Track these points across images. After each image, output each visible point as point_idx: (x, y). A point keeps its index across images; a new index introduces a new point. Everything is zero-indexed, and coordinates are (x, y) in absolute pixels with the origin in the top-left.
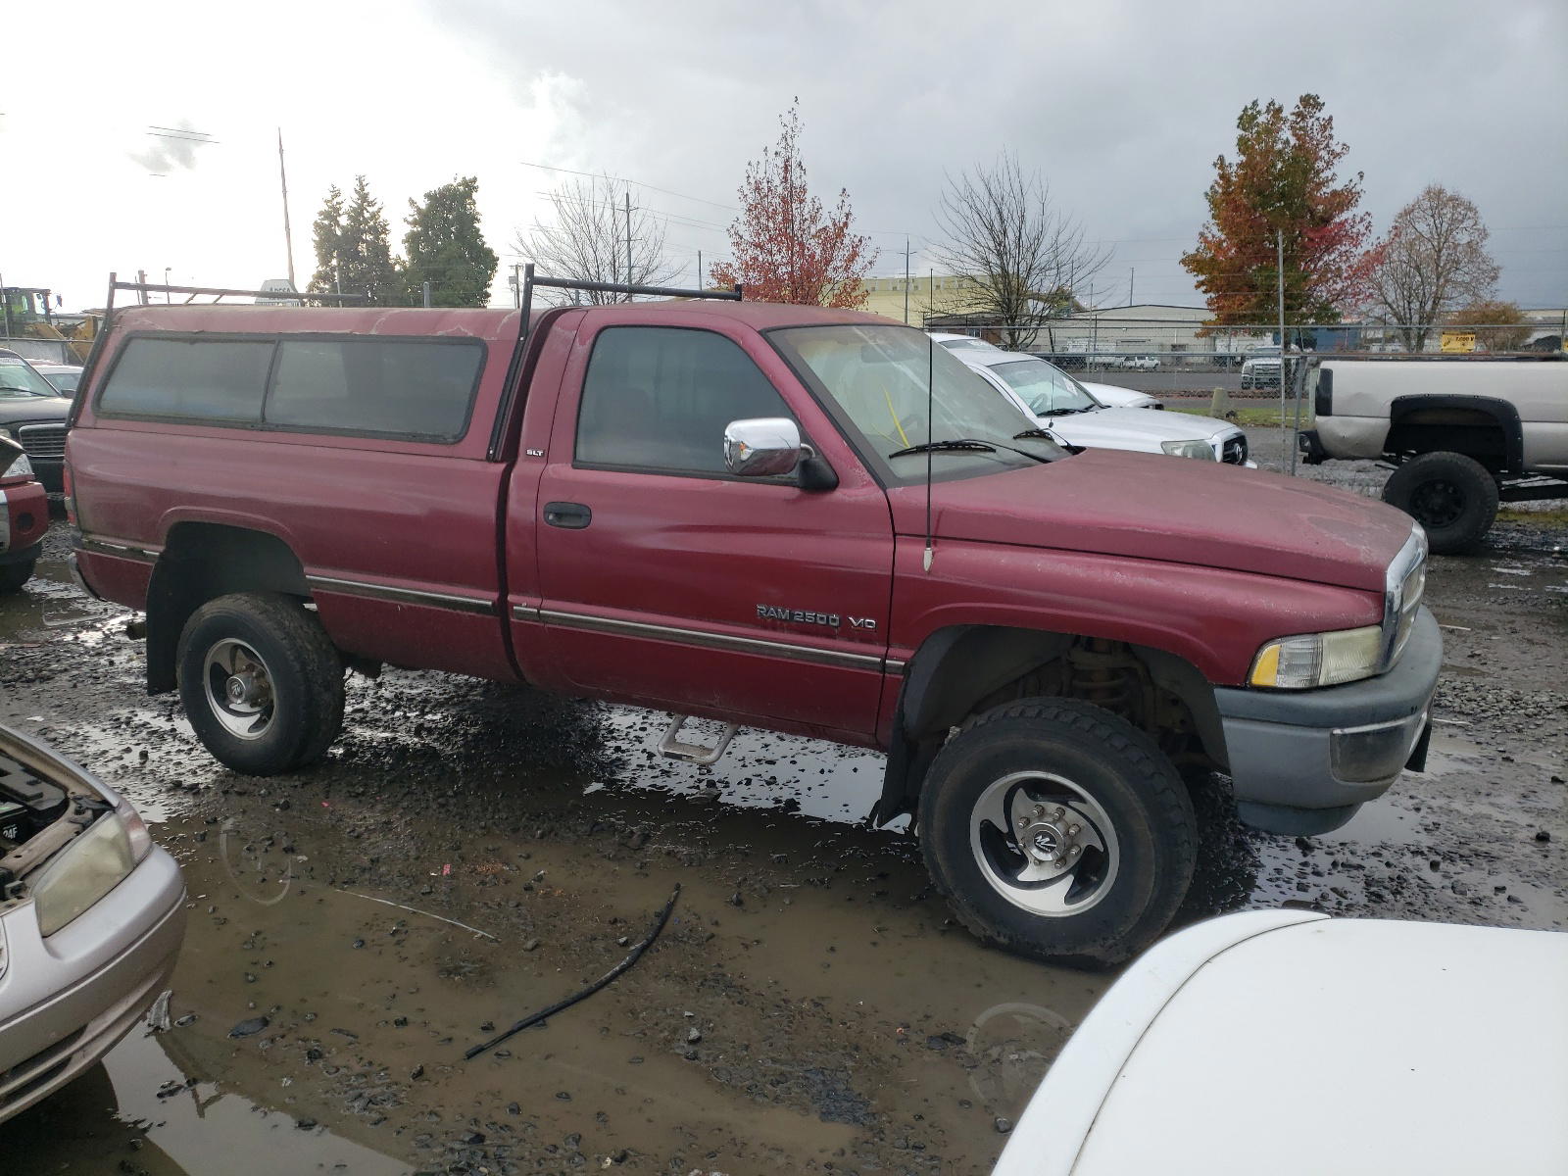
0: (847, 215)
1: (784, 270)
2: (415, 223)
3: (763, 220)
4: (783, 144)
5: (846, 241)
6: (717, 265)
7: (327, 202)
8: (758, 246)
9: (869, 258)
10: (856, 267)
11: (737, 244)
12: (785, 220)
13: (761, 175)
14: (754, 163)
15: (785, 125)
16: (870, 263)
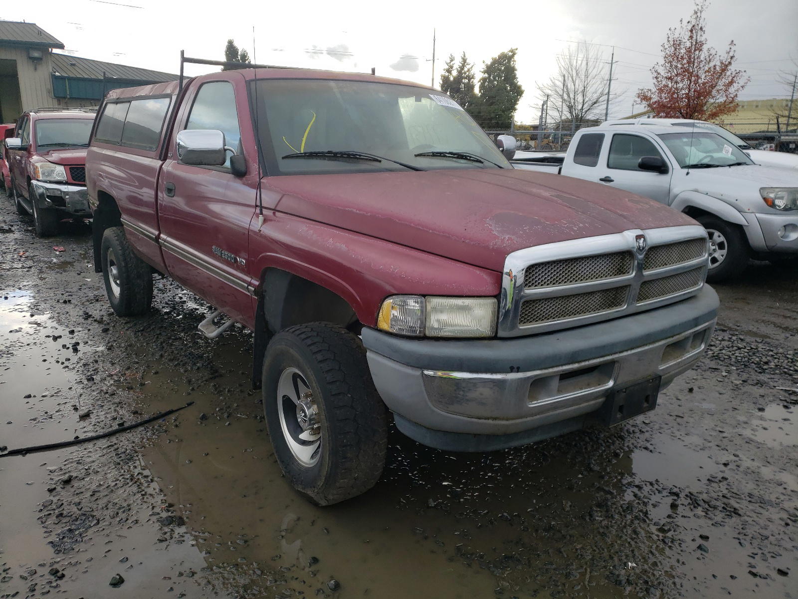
0: (732, 58)
1: (684, 92)
2: (484, 72)
3: (674, 63)
4: (695, 16)
5: (728, 73)
6: (642, 90)
7: (447, 64)
8: (670, 78)
9: (742, 84)
10: (732, 90)
11: (657, 78)
12: (689, 63)
13: (677, 35)
14: (673, 29)
15: (697, 5)
16: (743, 87)
